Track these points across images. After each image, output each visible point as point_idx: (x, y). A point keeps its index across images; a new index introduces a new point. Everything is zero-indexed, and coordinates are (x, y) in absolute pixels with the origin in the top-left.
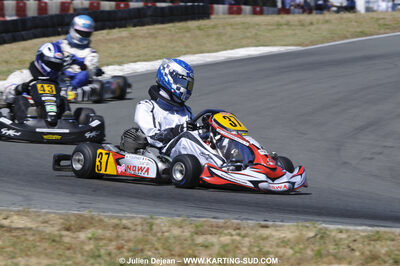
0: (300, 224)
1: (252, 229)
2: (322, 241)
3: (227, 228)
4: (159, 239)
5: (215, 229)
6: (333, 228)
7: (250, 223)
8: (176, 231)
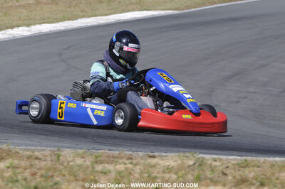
0: (182, 154)
1: (142, 159)
2: (200, 168)
3: (122, 158)
4: (66, 168)
5: (112, 159)
6: (208, 157)
7: (140, 154)
8: (79, 161)
